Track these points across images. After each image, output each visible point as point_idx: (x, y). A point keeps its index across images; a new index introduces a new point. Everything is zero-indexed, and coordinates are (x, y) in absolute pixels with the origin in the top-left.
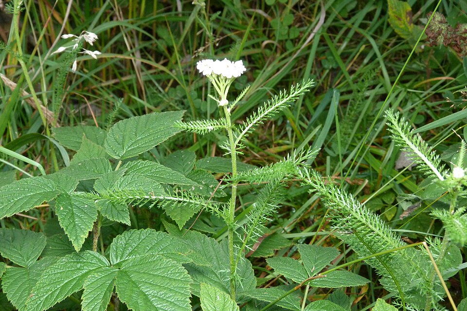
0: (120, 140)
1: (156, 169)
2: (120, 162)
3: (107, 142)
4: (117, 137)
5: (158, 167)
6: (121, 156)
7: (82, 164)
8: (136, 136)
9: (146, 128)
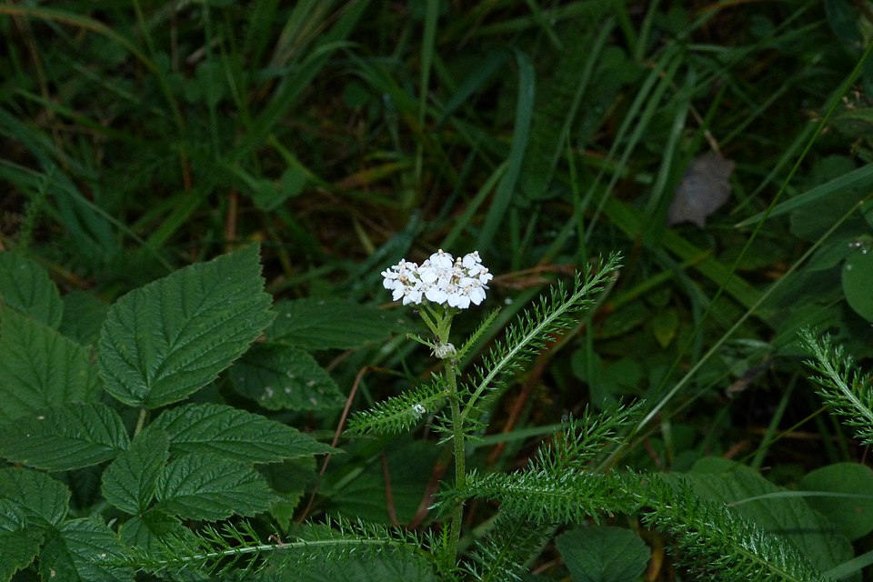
0: (132, 354)
1: (231, 422)
2: (143, 414)
3: (103, 364)
4: (124, 347)
5: (233, 416)
6: (141, 396)
7: (47, 417)
8: (168, 340)
9: (186, 317)
